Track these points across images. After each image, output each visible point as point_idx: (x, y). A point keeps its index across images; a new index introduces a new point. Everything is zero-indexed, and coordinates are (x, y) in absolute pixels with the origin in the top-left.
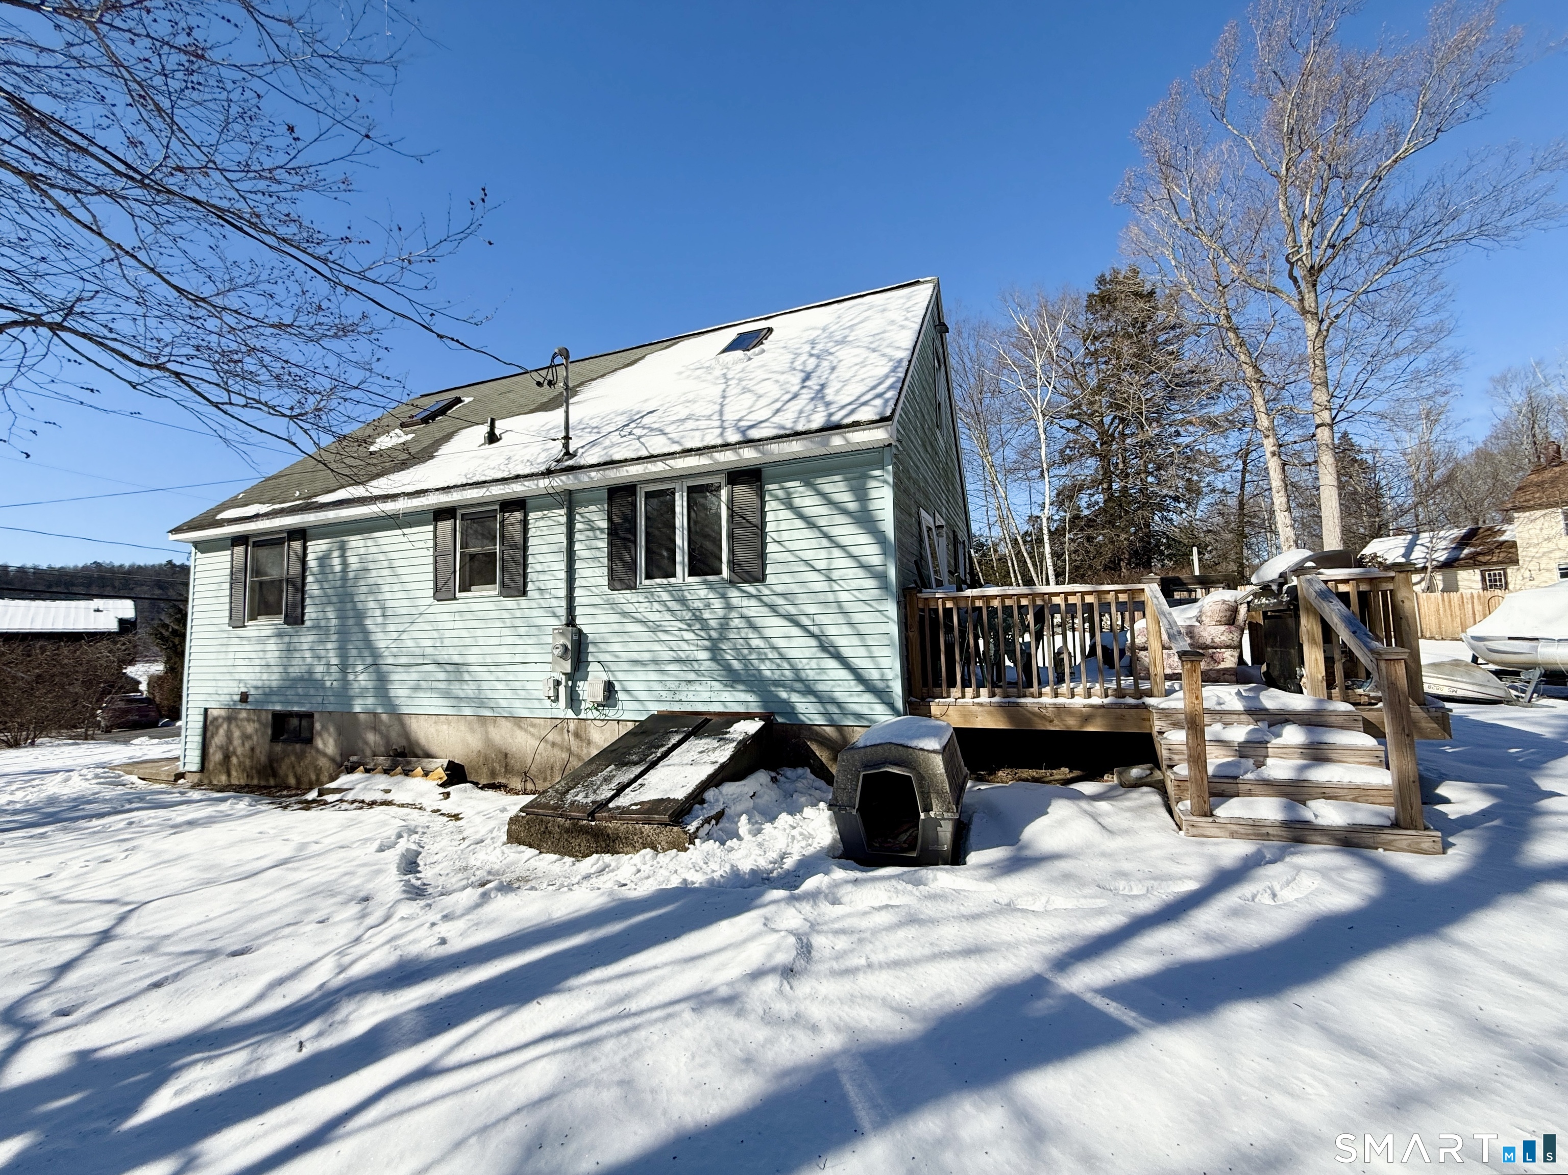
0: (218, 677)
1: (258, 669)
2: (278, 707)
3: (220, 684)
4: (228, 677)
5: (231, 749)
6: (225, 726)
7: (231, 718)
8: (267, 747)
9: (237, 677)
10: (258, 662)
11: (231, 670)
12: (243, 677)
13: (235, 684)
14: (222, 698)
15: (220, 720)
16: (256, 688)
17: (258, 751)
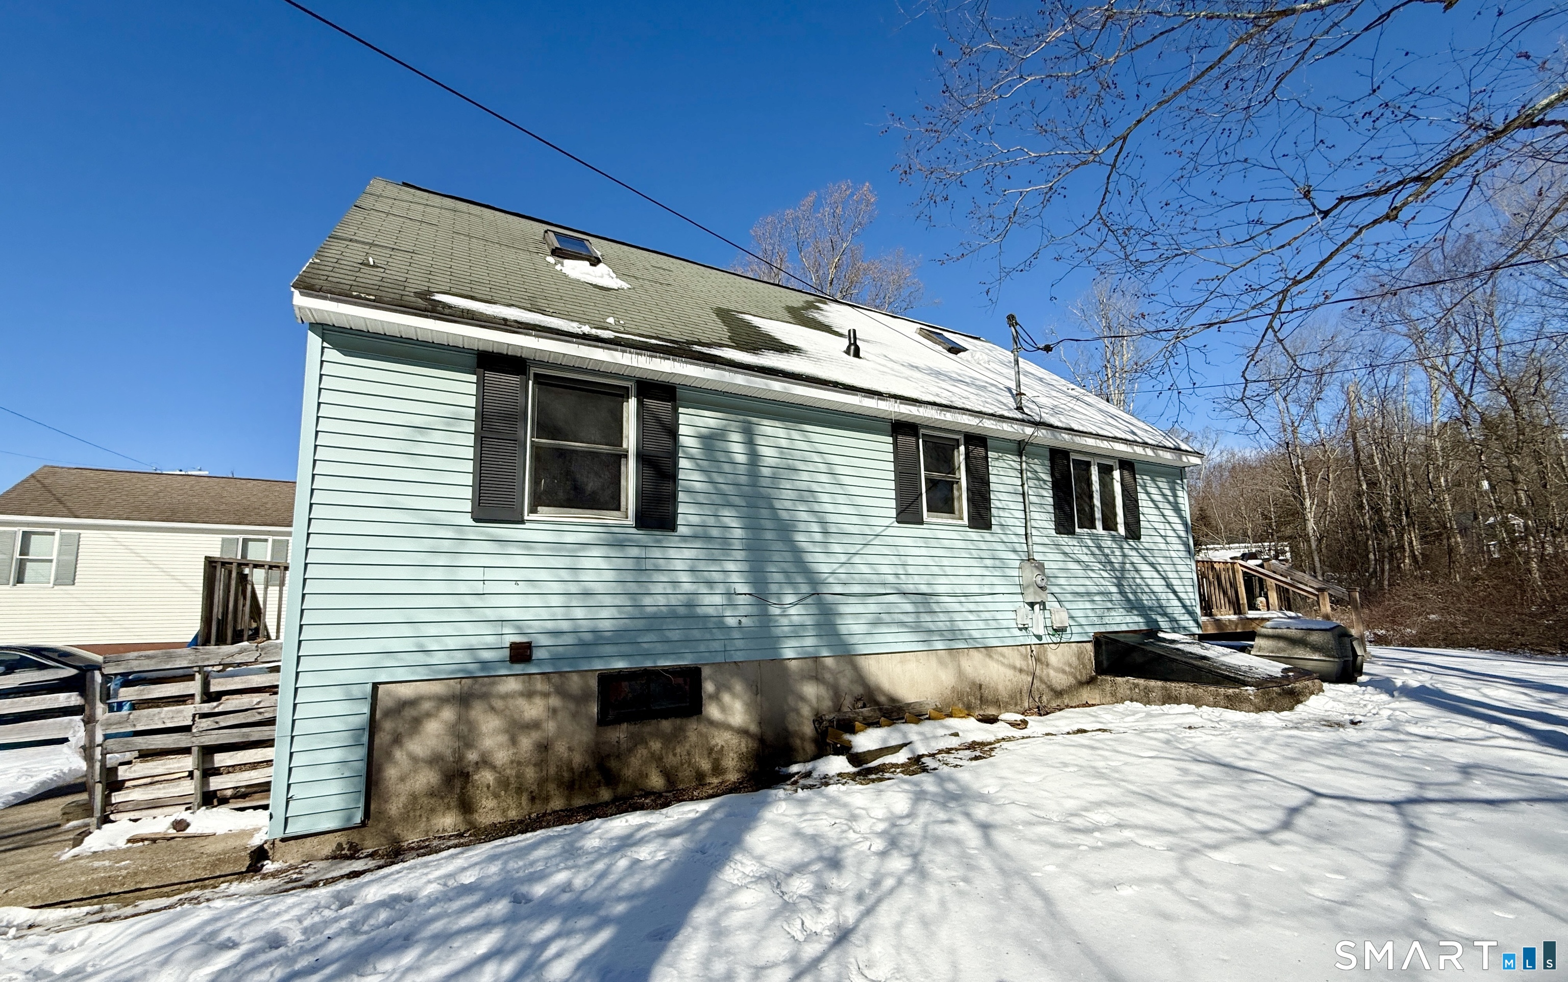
1: (556, 600)
4: (455, 615)
5: (471, 756)
6: (444, 713)
7: (465, 696)
8: (583, 734)
9: (491, 615)
10: (554, 587)
12: (513, 615)
14: (439, 658)
15: (426, 704)
16: (556, 633)
17: (557, 748)
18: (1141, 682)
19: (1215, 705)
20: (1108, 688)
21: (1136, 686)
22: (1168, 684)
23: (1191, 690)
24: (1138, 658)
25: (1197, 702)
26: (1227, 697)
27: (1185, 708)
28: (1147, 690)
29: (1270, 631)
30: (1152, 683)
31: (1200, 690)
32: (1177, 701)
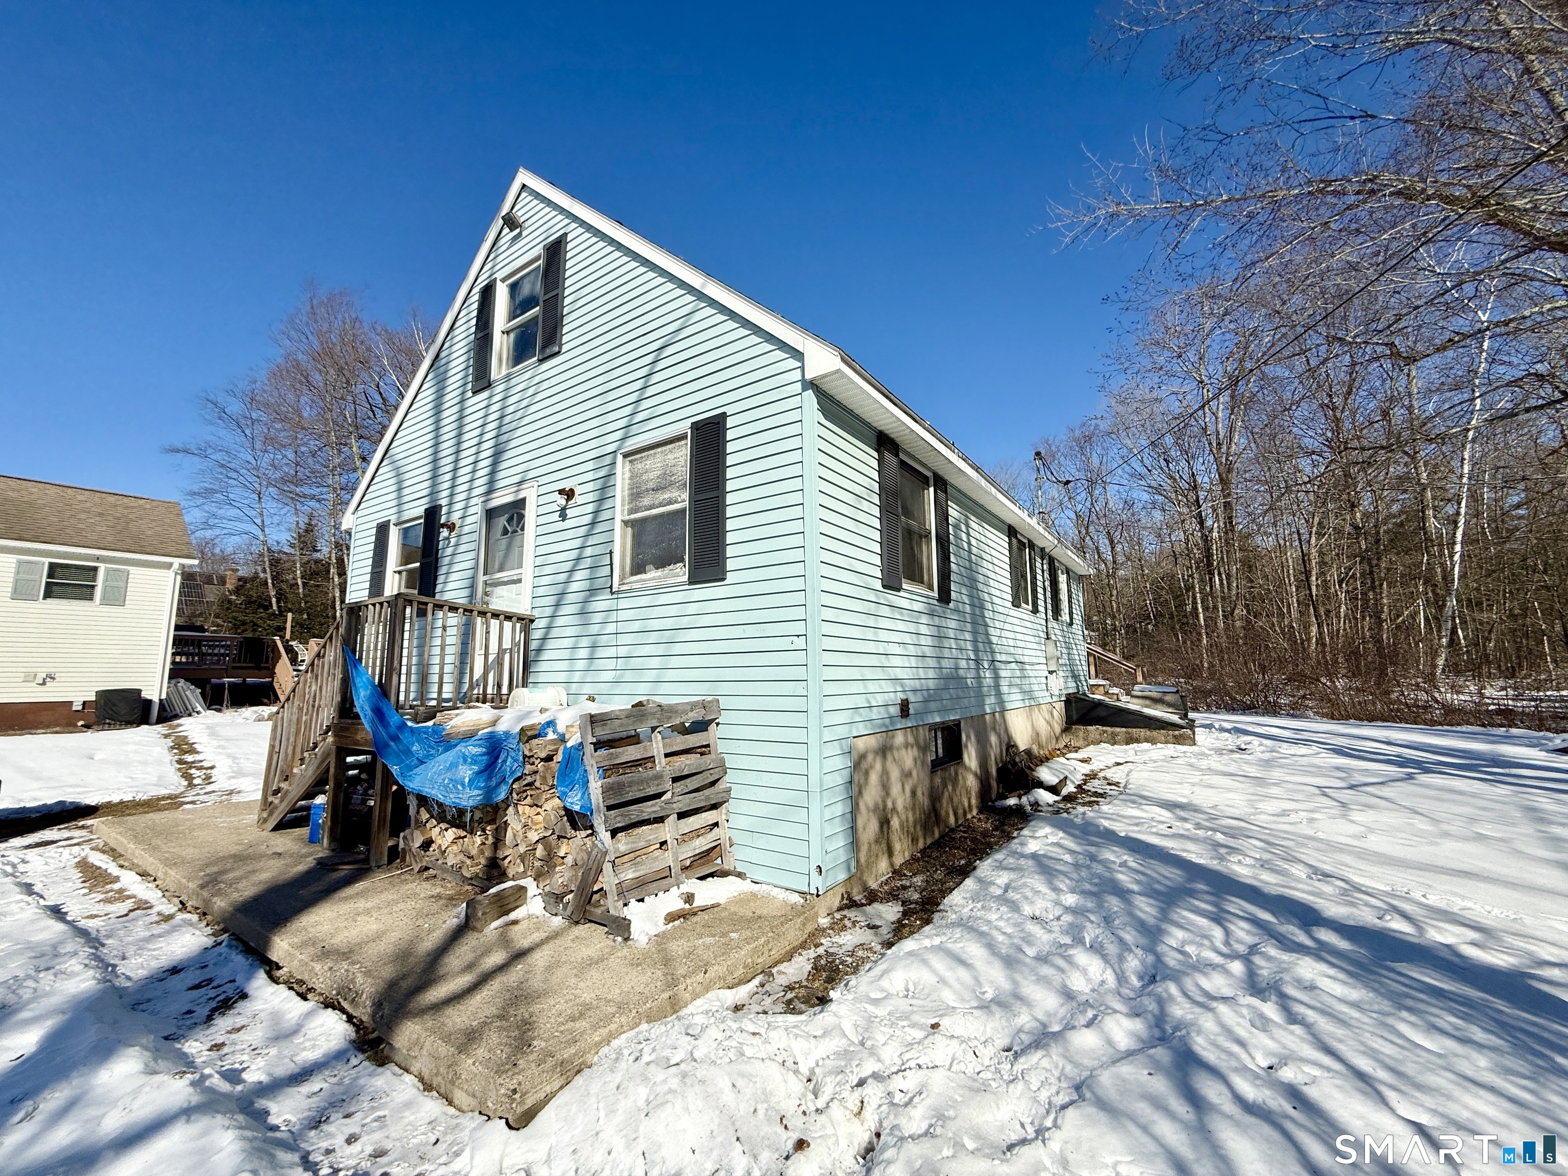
0: (868, 674)
1: (913, 662)
2: (938, 719)
3: (872, 687)
4: (879, 674)
5: (890, 805)
6: (878, 766)
7: (884, 751)
8: (927, 783)
9: (893, 673)
10: (912, 650)
11: (884, 661)
12: (900, 673)
13: (887, 686)
14: (875, 714)
15: (870, 757)
16: (915, 691)
17: (919, 793)
18: (1109, 729)
19: (1166, 742)
20: (1081, 734)
21: (1105, 732)
22: (1130, 730)
23: (1148, 733)
24: (1102, 713)
25: (1153, 741)
26: (1174, 736)
27: (1146, 746)
28: (1114, 735)
29: (1140, 694)
30: (1118, 730)
31: (1155, 733)
32: (1138, 741)
